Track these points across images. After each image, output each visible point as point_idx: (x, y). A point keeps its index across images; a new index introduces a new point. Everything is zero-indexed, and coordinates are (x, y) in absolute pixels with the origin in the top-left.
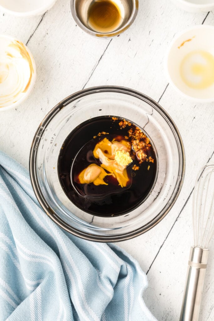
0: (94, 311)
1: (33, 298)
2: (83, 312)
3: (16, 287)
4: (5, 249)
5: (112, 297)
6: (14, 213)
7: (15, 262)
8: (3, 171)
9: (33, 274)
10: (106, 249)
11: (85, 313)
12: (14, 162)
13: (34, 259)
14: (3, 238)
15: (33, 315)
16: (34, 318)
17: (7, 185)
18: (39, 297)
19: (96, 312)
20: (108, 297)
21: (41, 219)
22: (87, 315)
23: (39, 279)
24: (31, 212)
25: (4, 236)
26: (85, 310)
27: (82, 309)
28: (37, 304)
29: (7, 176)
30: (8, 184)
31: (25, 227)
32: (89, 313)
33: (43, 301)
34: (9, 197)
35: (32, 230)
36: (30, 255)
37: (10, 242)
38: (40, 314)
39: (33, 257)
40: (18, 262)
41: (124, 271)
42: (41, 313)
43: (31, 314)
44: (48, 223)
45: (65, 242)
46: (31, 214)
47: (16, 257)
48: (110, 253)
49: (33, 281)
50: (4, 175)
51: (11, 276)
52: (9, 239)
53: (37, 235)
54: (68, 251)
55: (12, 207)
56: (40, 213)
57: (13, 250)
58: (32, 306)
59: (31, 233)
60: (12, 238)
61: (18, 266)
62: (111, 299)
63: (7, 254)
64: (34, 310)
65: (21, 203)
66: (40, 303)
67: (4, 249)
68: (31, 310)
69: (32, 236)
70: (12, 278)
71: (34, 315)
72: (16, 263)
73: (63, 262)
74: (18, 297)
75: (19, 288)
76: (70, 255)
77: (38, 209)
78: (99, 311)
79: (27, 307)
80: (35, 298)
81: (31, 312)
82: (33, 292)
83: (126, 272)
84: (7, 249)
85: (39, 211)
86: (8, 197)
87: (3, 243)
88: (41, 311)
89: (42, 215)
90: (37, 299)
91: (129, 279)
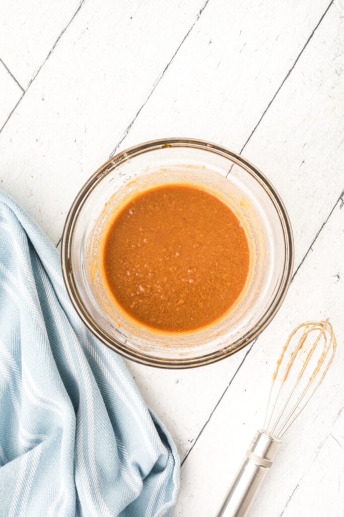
0: (109, 506)
1: (27, 461)
2: (92, 502)
3: (5, 437)
4: (6, 376)
5: (139, 495)
6: (35, 329)
7: (15, 400)
8: (38, 262)
9: (35, 424)
10: (148, 424)
11: (95, 505)
12: (56, 256)
13: (43, 405)
14: (8, 360)
15: (19, 486)
16: (20, 490)
17: (36, 285)
18: (35, 463)
19: (111, 508)
20: (132, 492)
21: (72, 351)
22: (97, 508)
23: (42, 434)
24: (60, 335)
25: (10, 358)
26: (95, 501)
27: (91, 499)
28: (30, 471)
29: (40, 273)
30: (39, 284)
31: (45, 354)
32: (101, 506)
33: (38, 469)
34: (34, 305)
35: (54, 362)
36: (40, 397)
37: (16, 369)
38: (29, 487)
39: (43, 401)
40: (20, 401)
41: (163, 463)
42: (31, 486)
43: (17, 484)
44: (80, 359)
45: (93, 396)
46: (60, 339)
47: (17, 393)
48: (151, 431)
49: (32, 434)
50: (37, 269)
51: (3, 419)
52: (16, 364)
53: (58, 372)
54: (93, 410)
55: (34, 320)
56: (74, 341)
57: (17, 381)
58: (22, 473)
59: (50, 366)
60: (19, 364)
61: (16, 406)
62: (137, 497)
63: (8, 385)
64: (23, 479)
65: (49, 318)
66: (34, 471)
67: (4, 376)
68: (18, 479)
69: (50, 370)
70: (3, 421)
71: (21, 486)
72: (15, 402)
73: (79, 422)
74: (4, 451)
75: (9, 439)
76: (93, 417)
77: (72, 335)
78: (115, 508)
79: (14, 472)
80: (29, 462)
81: (18, 480)
82: (28, 453)
83: (165, 465)
84: (8, 377)
85: (73, 338)
86: (32, 304)
87: (6, 368)
88: (32, 483)
89: (75, 345)
90: (32, 465)
91: (165, 477)
